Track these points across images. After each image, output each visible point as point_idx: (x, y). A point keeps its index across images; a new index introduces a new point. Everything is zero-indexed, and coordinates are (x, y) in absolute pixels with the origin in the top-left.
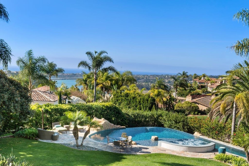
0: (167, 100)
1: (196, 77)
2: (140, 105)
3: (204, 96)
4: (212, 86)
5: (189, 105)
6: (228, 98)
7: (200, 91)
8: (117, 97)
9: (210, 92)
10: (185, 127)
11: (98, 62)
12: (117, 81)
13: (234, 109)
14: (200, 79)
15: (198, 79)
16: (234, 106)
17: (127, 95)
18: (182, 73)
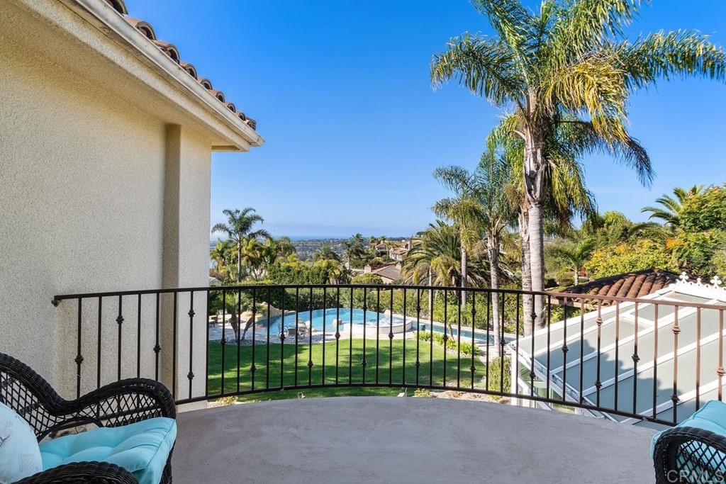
0: (341, 273)
1: (374, 240)
2: (309, 281)
3: (386, 265)
4: (396, 252)
5: (370, 278)
6: (420, 265)
7: (380, 259)
8: (274, 273)
9: (393, 260)
10: (372, 306)
11: (243, 224)
12: (269, 251)
13: (430, 278)
14: (379, 243)
15: (375, 244)
16: (430, 274)
17: (288, 269)
18: (355, 236)
